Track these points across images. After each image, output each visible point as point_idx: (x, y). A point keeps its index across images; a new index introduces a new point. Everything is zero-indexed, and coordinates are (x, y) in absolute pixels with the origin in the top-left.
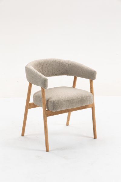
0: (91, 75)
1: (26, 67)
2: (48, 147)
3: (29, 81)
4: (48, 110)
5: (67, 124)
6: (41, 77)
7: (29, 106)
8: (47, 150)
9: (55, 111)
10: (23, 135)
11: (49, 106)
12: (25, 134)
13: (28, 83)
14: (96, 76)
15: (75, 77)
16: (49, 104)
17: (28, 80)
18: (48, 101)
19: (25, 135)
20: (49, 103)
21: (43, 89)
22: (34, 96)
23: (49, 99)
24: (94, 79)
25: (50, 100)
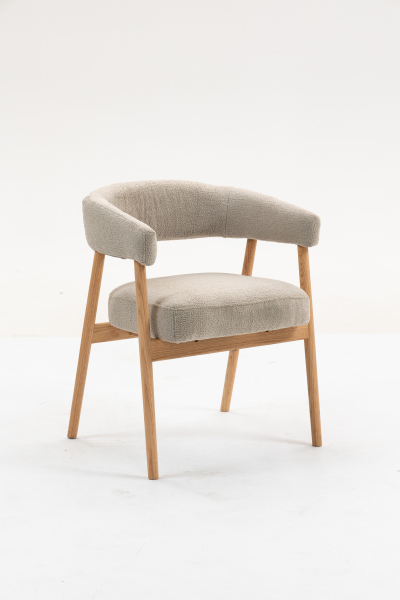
0: (300, 231)
1: (84, 202)
2: (156, 463)
3: (93, 248)
4: (157, 338)
5: (225, 408)
6: (132, 226)
7: (94, 333)
8: (153, 474)
9: (178, 342)
10: (72, 435)
11: (159, 325)
12: (80, 433)
13: (91, 254)
14: (318, 231)
15: (249, 241)
16: (159, 319)
17: (92, 244)
18: (155, 308)
19: (78, 435)
20: (160, 314)
21: (140, 269)
22: (110, 298)
23: (159, 303)
24: (310, 245)
25: (163, 306)
